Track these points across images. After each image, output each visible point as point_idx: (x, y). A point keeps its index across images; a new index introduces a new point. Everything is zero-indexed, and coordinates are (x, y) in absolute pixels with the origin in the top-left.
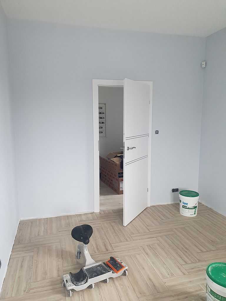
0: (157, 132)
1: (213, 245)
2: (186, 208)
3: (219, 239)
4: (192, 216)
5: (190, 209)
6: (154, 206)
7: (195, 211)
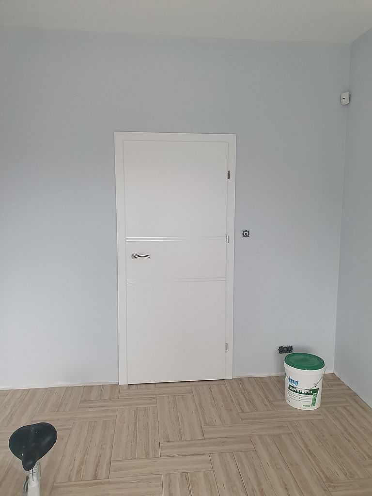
0: (246, 234)
1: (325, 490)
2: (294, 391)
3: (346, 475)
4: (308, 409)
5: (303, 394)
6: (240, 379)
7: (314, 399)
